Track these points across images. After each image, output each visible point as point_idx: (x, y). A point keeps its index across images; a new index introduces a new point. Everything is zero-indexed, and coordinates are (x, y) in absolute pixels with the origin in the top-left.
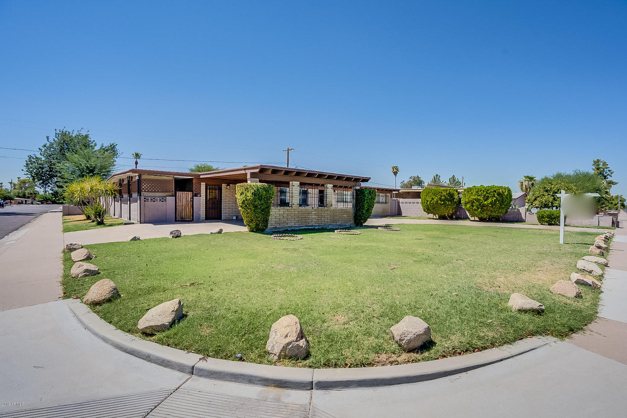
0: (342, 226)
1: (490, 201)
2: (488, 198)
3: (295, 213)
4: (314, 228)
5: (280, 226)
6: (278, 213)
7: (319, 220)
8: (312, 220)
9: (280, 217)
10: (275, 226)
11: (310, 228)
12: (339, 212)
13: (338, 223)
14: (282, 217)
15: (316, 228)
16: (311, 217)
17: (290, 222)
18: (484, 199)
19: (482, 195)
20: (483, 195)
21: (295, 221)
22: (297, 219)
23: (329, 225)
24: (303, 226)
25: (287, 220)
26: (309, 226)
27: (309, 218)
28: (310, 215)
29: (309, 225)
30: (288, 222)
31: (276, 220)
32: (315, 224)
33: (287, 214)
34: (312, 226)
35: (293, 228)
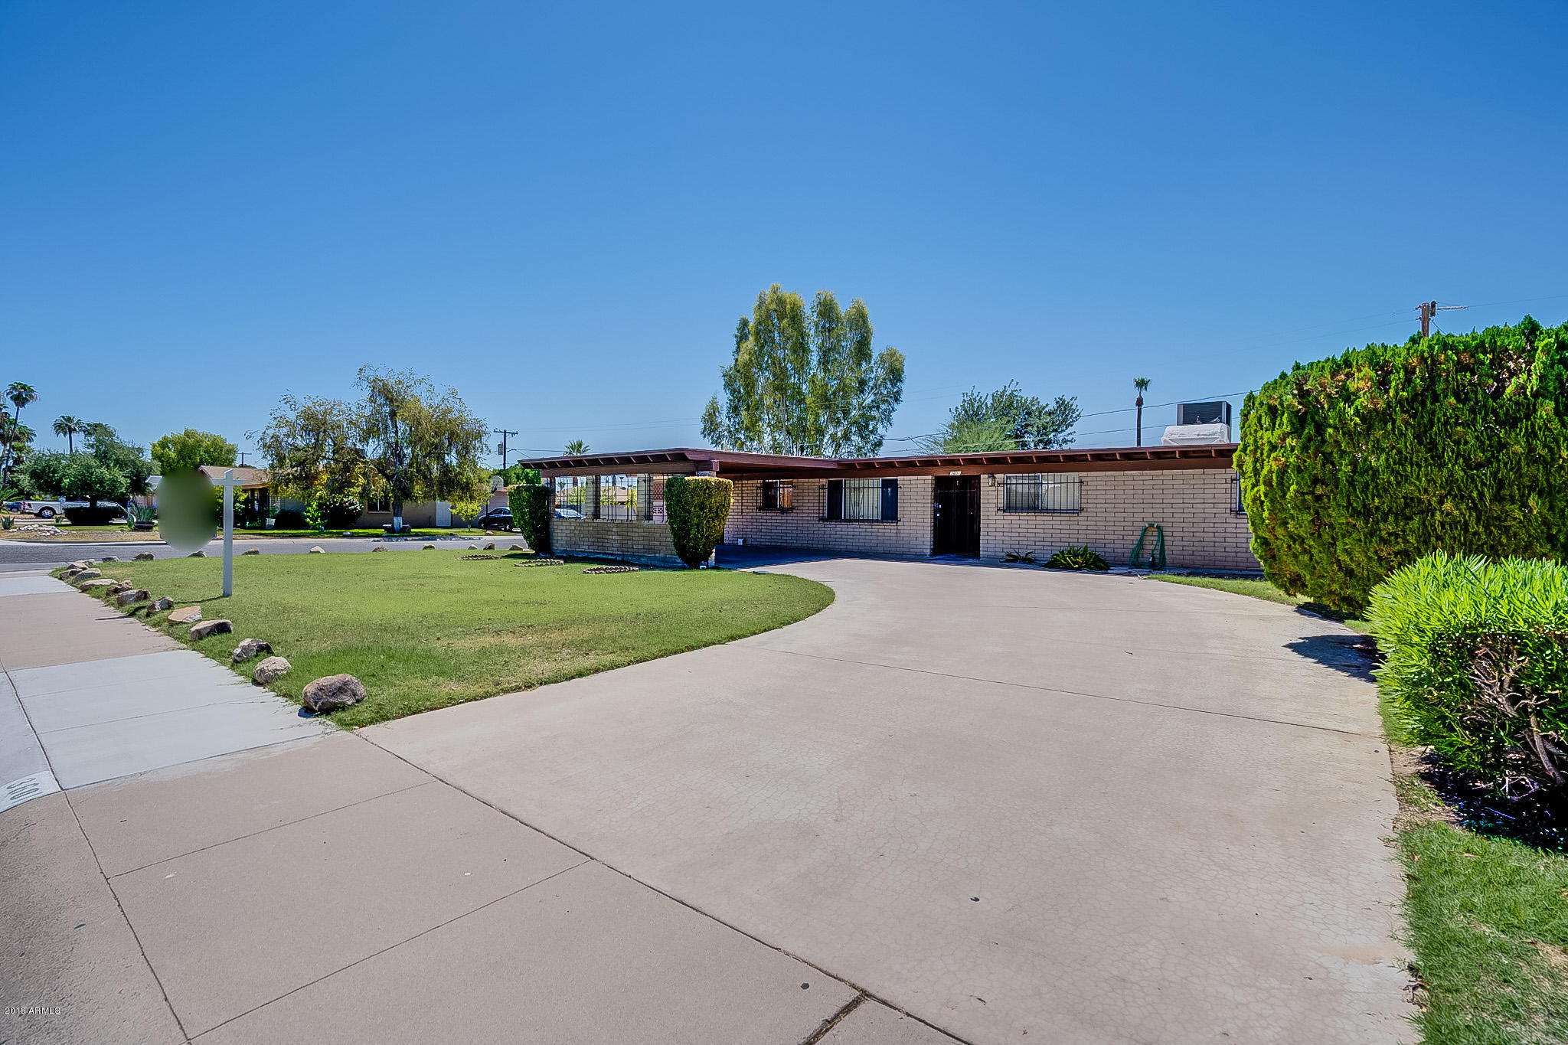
6: (569, 528)
8: (612, 543)
14: (573, 535)
16: (611, 537)
17: (582, 543)
21: (589, 544)
22: (591, 540)
34: (612, 554)
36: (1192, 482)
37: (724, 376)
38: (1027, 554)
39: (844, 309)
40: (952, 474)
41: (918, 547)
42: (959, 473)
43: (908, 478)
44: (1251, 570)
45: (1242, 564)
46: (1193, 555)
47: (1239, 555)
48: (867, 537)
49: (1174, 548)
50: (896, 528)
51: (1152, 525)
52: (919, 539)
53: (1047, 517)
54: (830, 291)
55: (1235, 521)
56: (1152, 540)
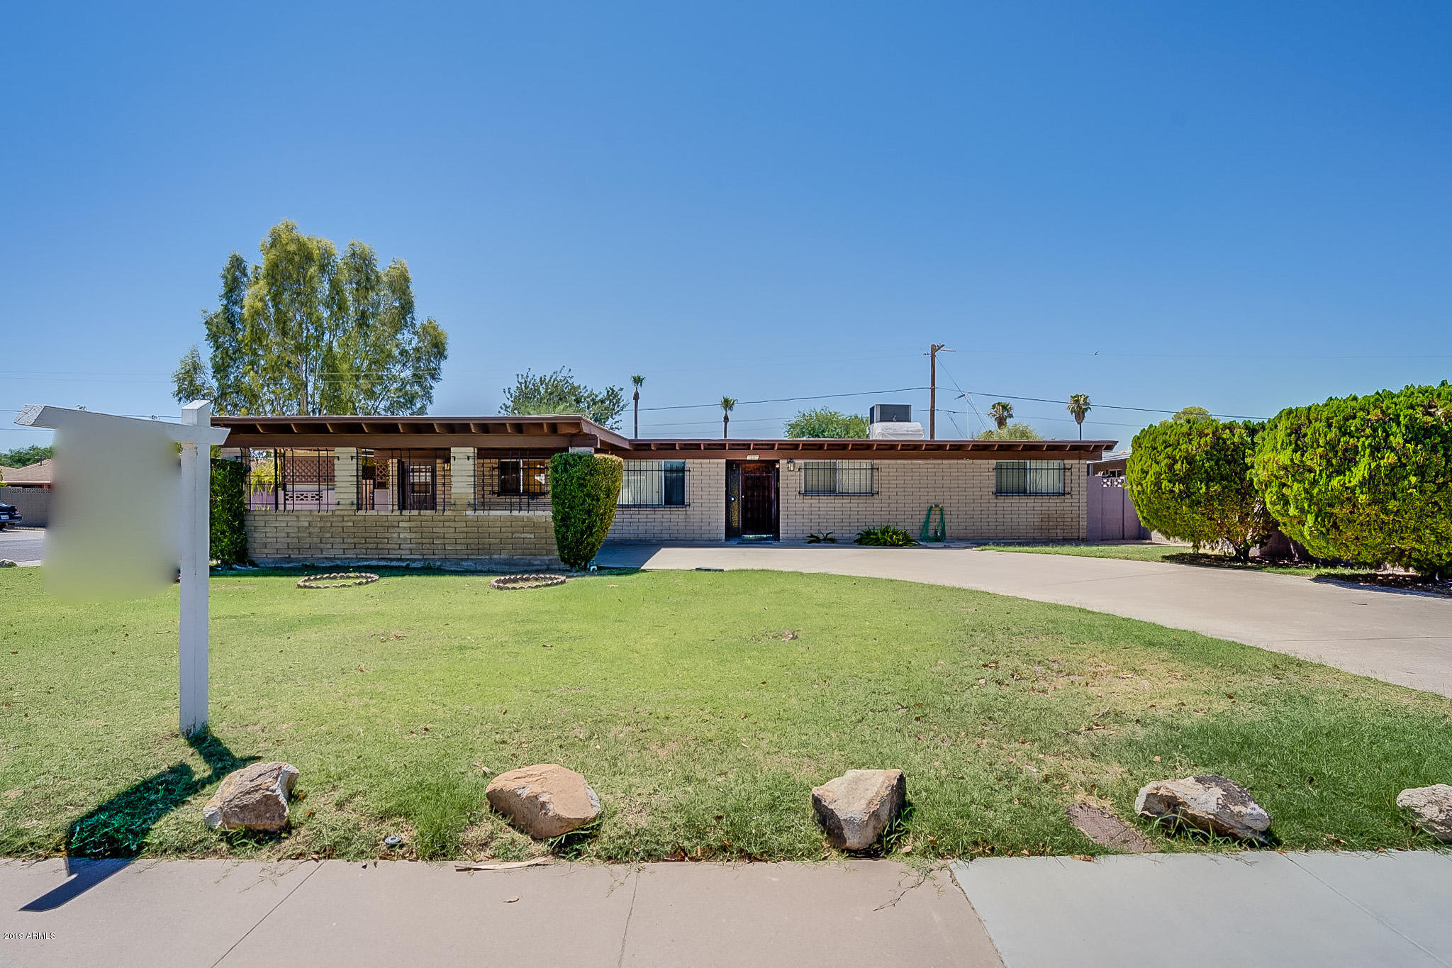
0: (514, 565)
1: (1360, 472)
2: (1349, 459)
3: (345, 524)
4: (408, 565)
5: (301, 556)
6: (294, 524)
7: (423, 544)
8: (400, 544)
9: (300, 535)
10: (287, 556)
11: (394, 563)
12: (498, 524)
13: (495, 557)
14: (305, 535)
15: (413, 565)
16: (395, 535)
17: (329, 546)
18: (1329, 463)
19: (1319, 446)
20: (1322, 442)
21: (345, 546)
22: (349, 540)
23: (463, 560)
24: (372, 559)
25: (321, 542)
26: (391, 560)
27: (388, 538)
28: (391, 530)
29: (389, 556)
30: (322, 546)
31: (289, 540)
32: (411, 554)
33: (321, 528)
34: (400, 560)
35: (339, 563)
36: (965, 470)
37: (206, 323)
38: (827, 534)
39: (383, 267)
40: (749, 458)
41: (711, 532)
42: (756, 458)
43: (699, 461)
44: (1008, 539)
45: (1000, 535)
46: (966, 529)
47: (998, 528)
48: (648, 524)
49: (953, 526)
50: (685, 513)
51: (937, 506)
52: (712, 524)
53: (846, 501)
54: (366, 244)
55: (996, 501)
56: (935, 517)
